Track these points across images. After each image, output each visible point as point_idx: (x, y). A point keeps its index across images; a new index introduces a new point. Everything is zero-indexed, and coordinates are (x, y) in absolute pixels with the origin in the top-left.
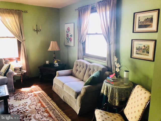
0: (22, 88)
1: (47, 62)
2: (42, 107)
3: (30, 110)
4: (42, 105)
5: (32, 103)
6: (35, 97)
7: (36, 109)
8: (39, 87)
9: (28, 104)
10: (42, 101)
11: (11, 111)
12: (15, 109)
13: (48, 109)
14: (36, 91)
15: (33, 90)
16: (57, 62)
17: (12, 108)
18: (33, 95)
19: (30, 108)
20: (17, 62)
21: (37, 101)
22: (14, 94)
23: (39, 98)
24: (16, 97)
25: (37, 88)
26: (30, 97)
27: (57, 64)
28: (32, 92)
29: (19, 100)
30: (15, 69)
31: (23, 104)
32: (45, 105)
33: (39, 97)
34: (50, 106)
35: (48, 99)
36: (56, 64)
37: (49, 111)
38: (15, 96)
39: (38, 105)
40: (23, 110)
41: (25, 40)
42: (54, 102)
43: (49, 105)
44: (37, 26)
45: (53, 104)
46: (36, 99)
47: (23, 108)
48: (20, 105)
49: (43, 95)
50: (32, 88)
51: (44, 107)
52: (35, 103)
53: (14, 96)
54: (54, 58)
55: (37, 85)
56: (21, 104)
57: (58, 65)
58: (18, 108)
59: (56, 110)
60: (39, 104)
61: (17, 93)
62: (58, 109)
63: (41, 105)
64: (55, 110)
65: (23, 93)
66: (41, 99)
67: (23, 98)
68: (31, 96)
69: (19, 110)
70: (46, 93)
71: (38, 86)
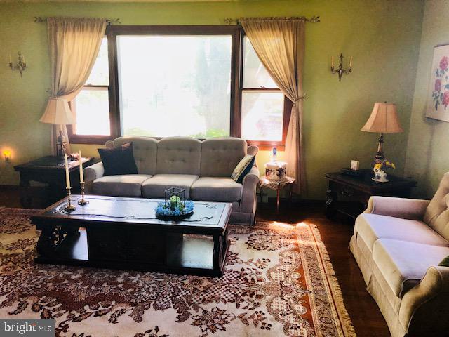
0: (275, 222)
1: (354, 165)
2: (298, 286)
3: (268, 280)
4: (301, 279)
5: (279, 265)
6: (293, 254)
7: (282, 287)
8: (317, 230)
9: (270, 265)
10: (306, 269)
11: (228, 268)
12: (237, 267)
13: (312, 296)
14: (304, 238)
15: (298, 233)
16: (382, 169)
17: (233, 261)
18: (292, 246)
19: (270, 277)
20: (275, 154)
21: (294, 264)
22: (252, 230)
23: (304, 258)
24: (252, 239)
25: (309, 231)
26: (283, 249)
27: (382, 174)
28: (293, 237)
29: (254, 248)
30: (267, 170)
31: (259, 261)
32: (310, 282)
33: (304, 255)
34: (323, 290)
35: (326, 269)
36: (380, 175)
37: (312, 302)
38: (251, 236)
39: (292, 275)
40: (253, 276)
41: (302, 98)
42: (337, 284)
43: (319, 287)
44: (341, 57)
45: (333, 289)
46: (294, 258)
47: (254, 271)
48: (251, 261)
49: (317, 255)
50: (298, 229)
51: (304, 287)
52: (287, 268)
53: (249, 235)
54: (379, 154)
55: (314, 223)
56: (255, 261)
57: (387, 177)
58: (245, 266)
59: (333, 308)
60: (296, 276)
61: (259, 229)
62: (342, 307)
63: (299, 279)
64: (329, 306)
65: (272, 233)
66: (305, 264)
67: (266, 246)
68: (286, 248)
69: (244, 272)
70: (326, 252)
71: (315, 226)
